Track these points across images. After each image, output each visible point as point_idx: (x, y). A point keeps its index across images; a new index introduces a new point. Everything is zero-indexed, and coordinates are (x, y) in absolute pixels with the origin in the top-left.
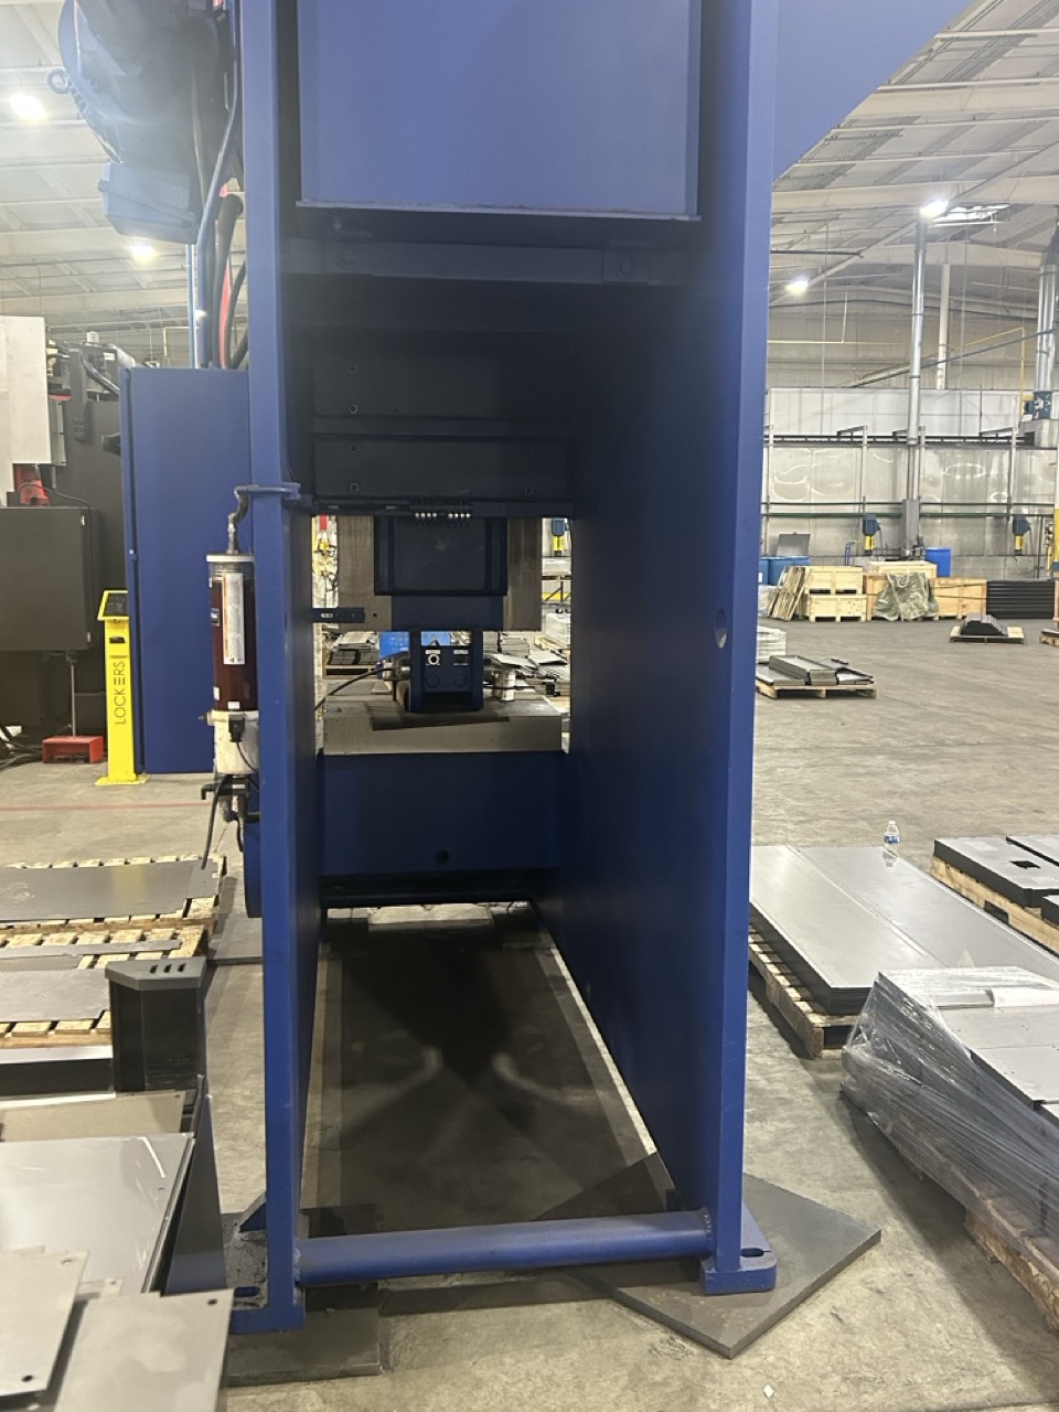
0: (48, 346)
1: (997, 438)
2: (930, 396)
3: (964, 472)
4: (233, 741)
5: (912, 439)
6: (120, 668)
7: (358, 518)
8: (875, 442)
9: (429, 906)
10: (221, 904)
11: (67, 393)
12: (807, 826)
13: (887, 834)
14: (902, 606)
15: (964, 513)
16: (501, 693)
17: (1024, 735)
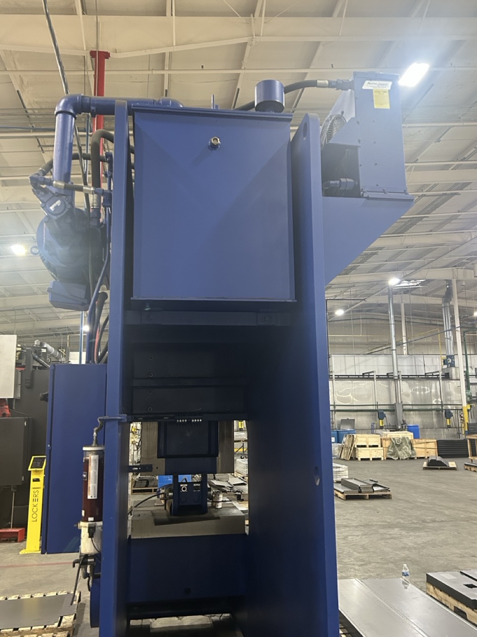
0: (17, 347)
1: (433, 375)
2: (401, 358)
3: (420, 390)
4: (89, 537)
5: (396, 377)
6: (36, 494)
7: (151, 422)
8: (379, 378)
9: (180, 617)
10: (77, 618)
11: (24, 367)
12: (365, 567)
13: (404, 571)
14: (399, 453)
15: (423, 409)
16: (216, 504)
17: (463, 516)
